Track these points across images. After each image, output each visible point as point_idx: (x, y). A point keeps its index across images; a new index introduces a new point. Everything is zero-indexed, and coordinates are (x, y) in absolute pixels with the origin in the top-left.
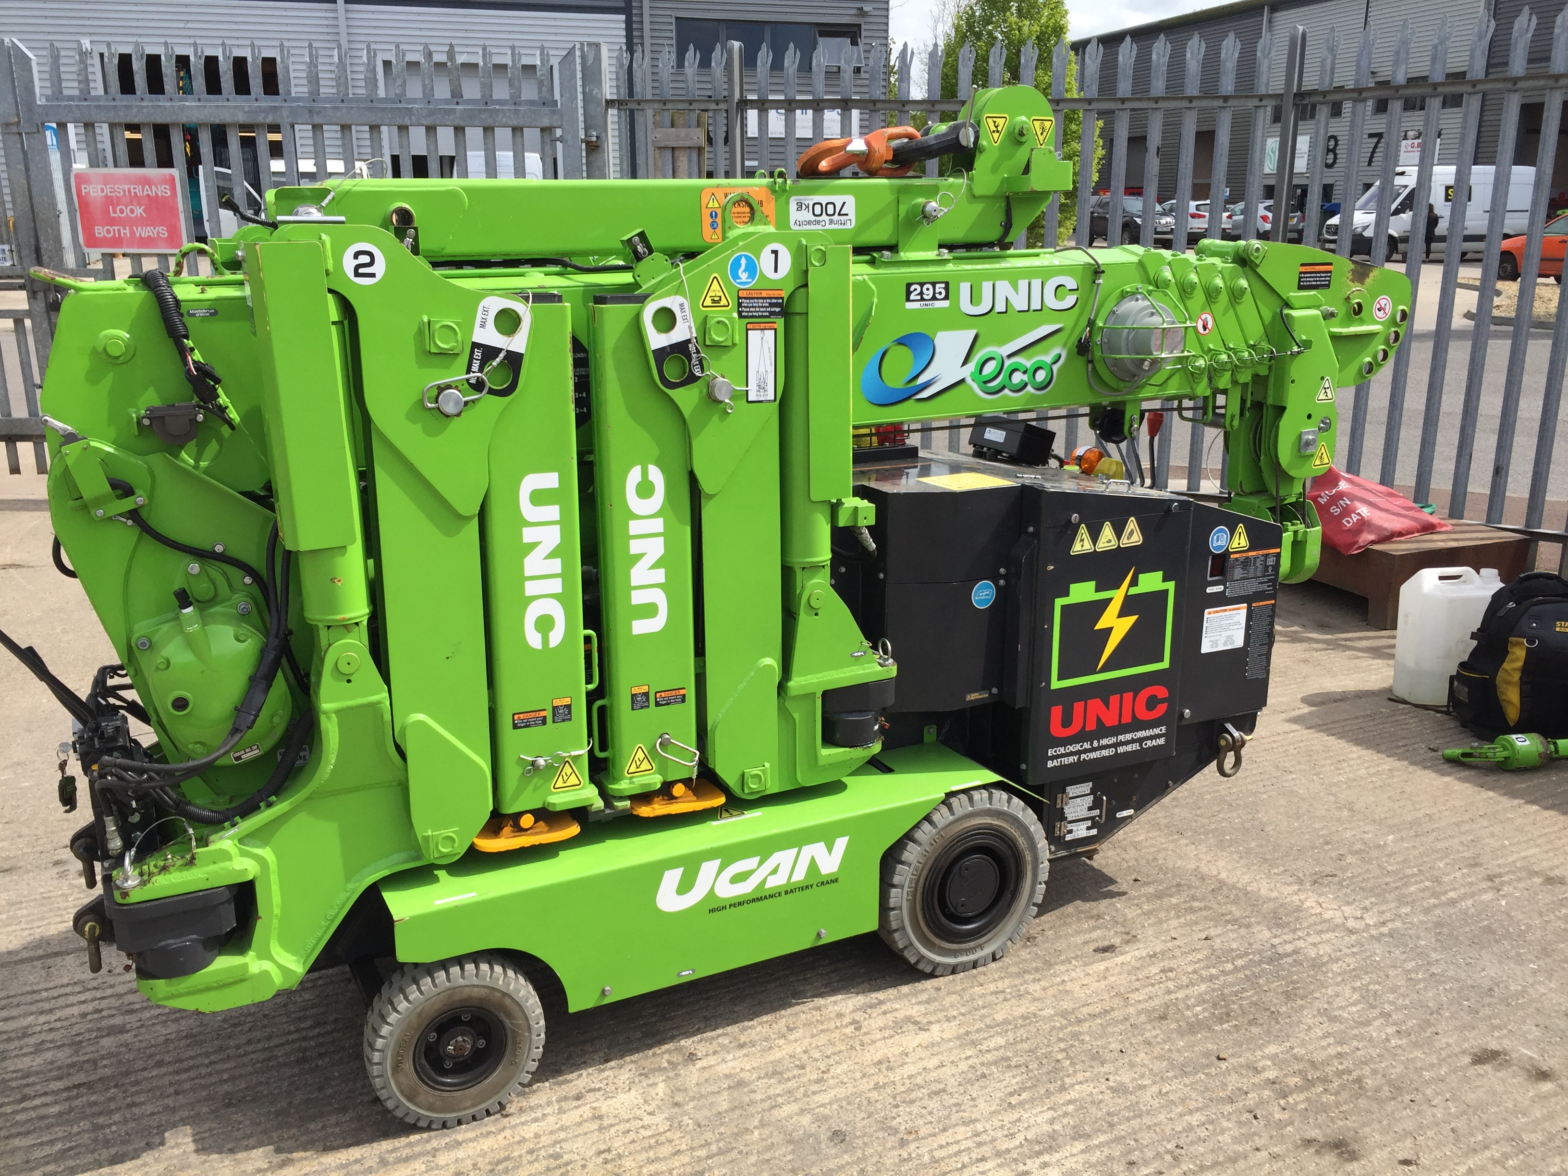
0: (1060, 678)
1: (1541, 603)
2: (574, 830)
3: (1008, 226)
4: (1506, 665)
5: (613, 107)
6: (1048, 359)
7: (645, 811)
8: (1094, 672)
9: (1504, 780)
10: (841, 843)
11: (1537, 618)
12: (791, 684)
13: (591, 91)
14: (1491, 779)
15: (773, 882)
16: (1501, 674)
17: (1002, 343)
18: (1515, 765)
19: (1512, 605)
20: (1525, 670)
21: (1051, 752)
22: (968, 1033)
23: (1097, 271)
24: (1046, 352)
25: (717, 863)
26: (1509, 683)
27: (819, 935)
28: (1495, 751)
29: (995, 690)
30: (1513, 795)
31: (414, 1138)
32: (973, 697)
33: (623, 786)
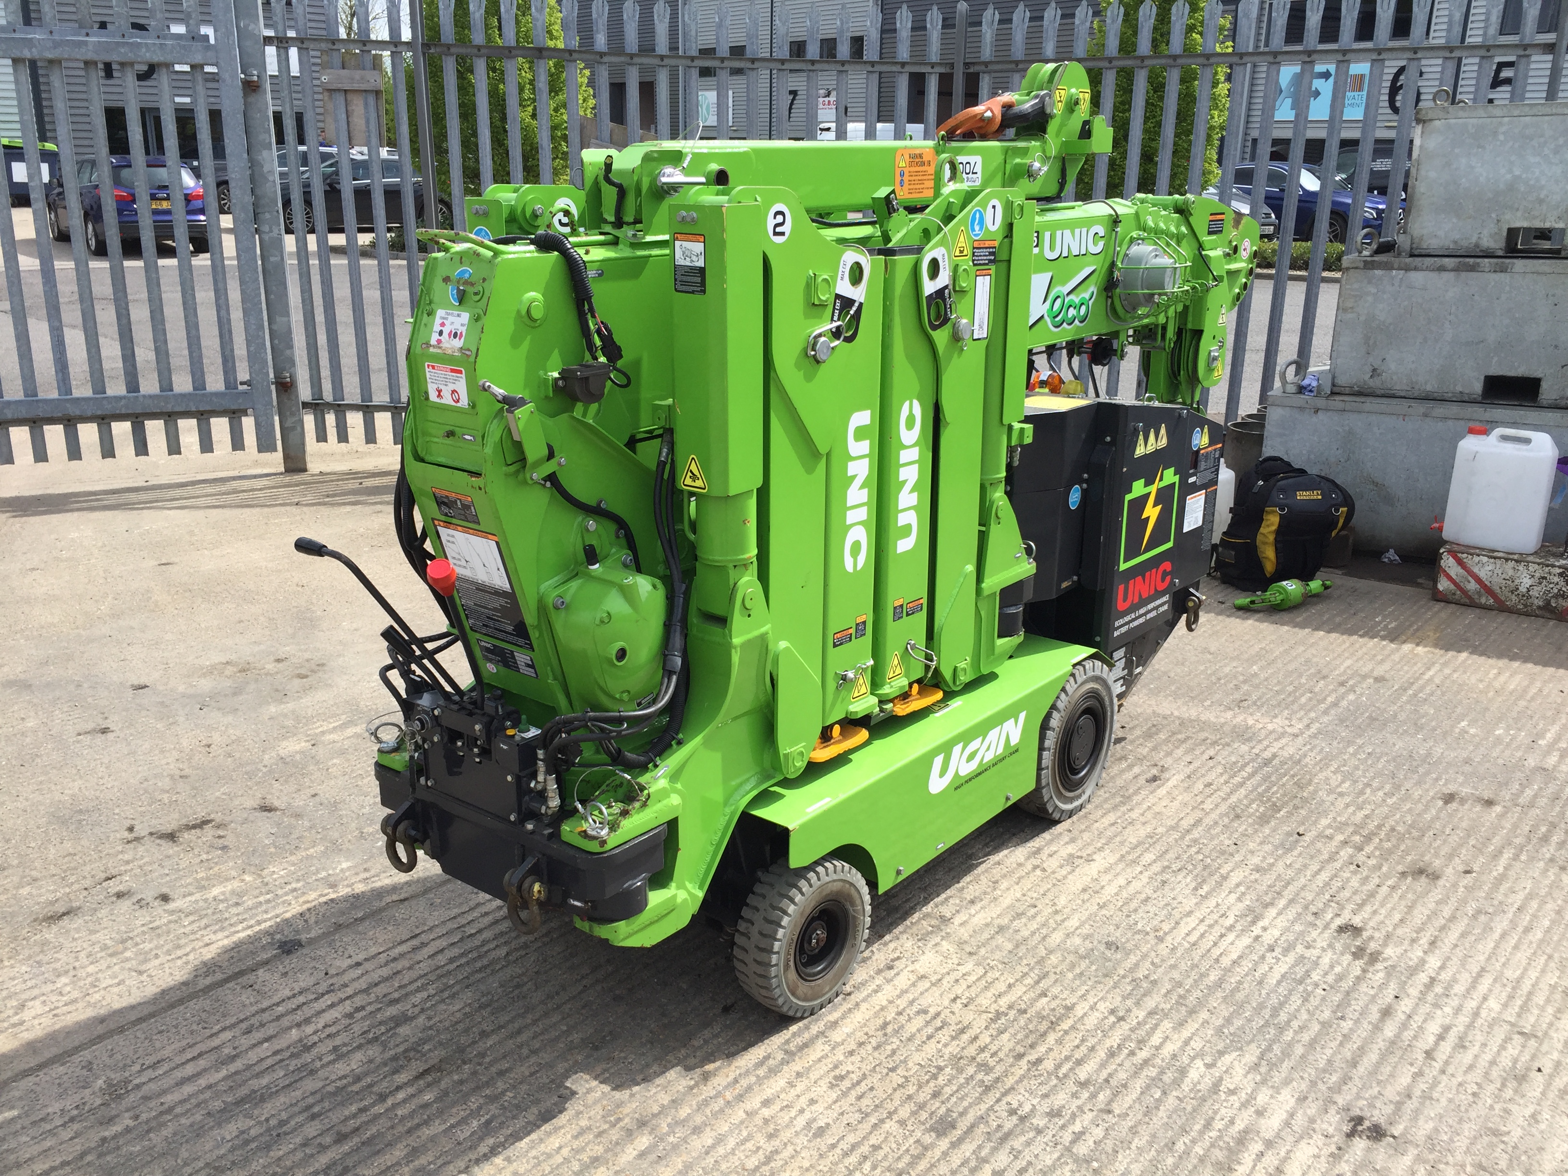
0: (1125, 561)
1: (1283, 479)
2: (864, 734)
3: (1062, 184)
4: (1262, 530)
5: (271, 44)
6: (1087, 296)
7: (901, 710)
8: (1140, 554)
9: (1286, 616)
10: (1022, 716)
11: (1283, 490)
12: (984, 585)
13: (247, 26)
14: (1276, 617)
15: (989, 757)
16: (1259, 538)
17: (1064, 283)
18: (1289, 604)
19: (1261, 483)
20: (1279, 532)
21: (1117, 624)
22: (1123, 856)
23: (1115, 221)
24: (1086, 290)
25: (961, 745)
26: (1265, 543)
27: (1008, 799)
28: (1273, 594)
29: (1075, 578)
30: (1302, 626)
31: (794, 1028)
32: (1065, 585)
33: (887, 690)
